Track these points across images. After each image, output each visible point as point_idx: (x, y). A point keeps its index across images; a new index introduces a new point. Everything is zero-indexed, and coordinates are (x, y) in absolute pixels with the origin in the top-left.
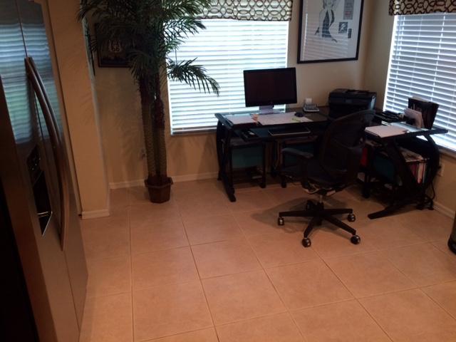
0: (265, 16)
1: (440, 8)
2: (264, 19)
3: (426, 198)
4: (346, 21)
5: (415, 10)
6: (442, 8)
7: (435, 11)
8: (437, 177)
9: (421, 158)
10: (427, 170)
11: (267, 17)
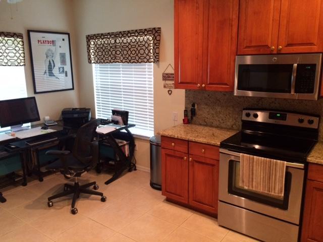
0: (5, 63)
1: (118, 60)
2: (5, 64)
3: (132, 164)
4: (62, 66)
5: (104, 61)
6: (119, 61)
7: (116, 62)
8: (135, 151)
9: (125, 142)
10: (130, 148)
11: (7, 63)
